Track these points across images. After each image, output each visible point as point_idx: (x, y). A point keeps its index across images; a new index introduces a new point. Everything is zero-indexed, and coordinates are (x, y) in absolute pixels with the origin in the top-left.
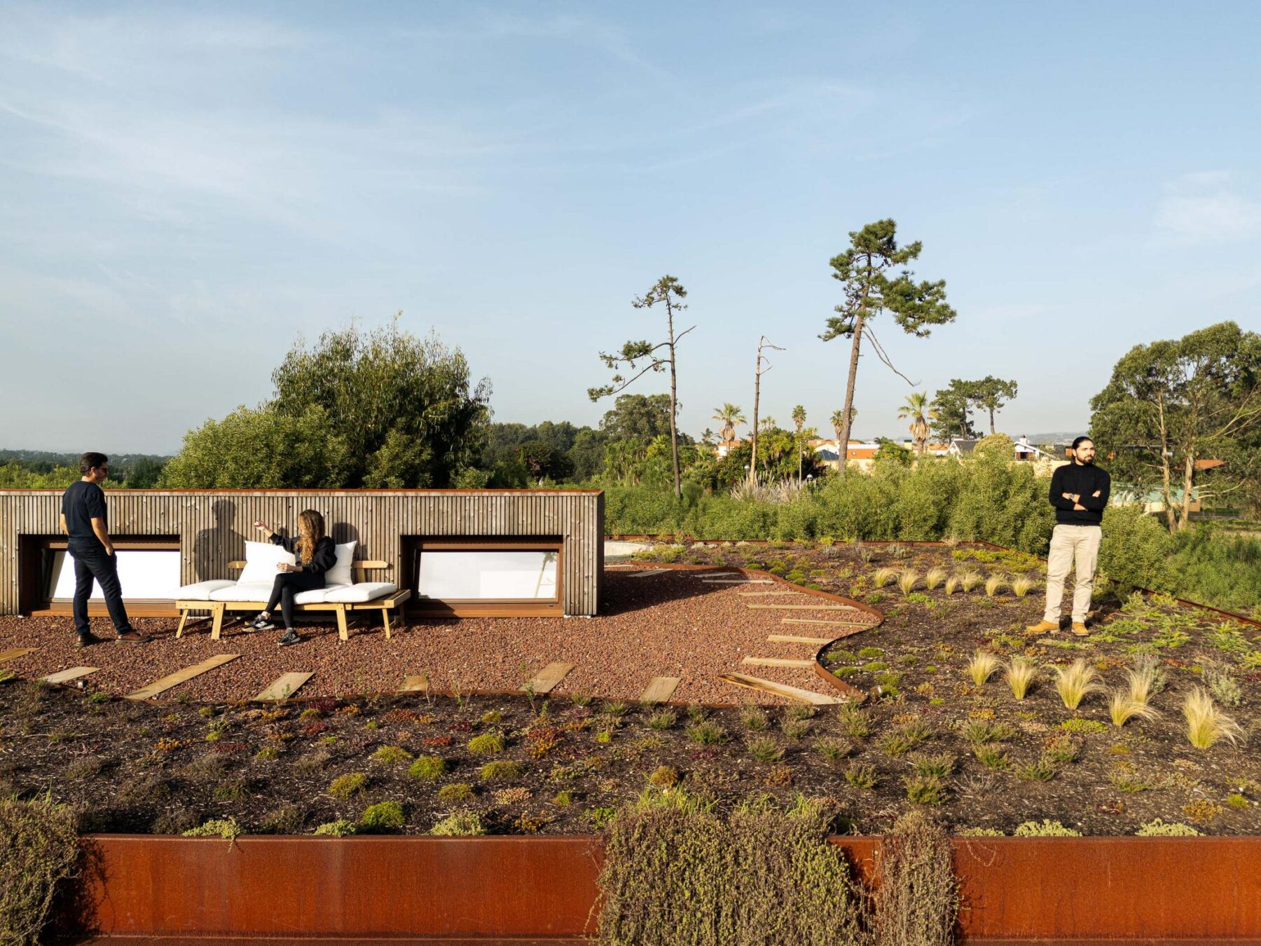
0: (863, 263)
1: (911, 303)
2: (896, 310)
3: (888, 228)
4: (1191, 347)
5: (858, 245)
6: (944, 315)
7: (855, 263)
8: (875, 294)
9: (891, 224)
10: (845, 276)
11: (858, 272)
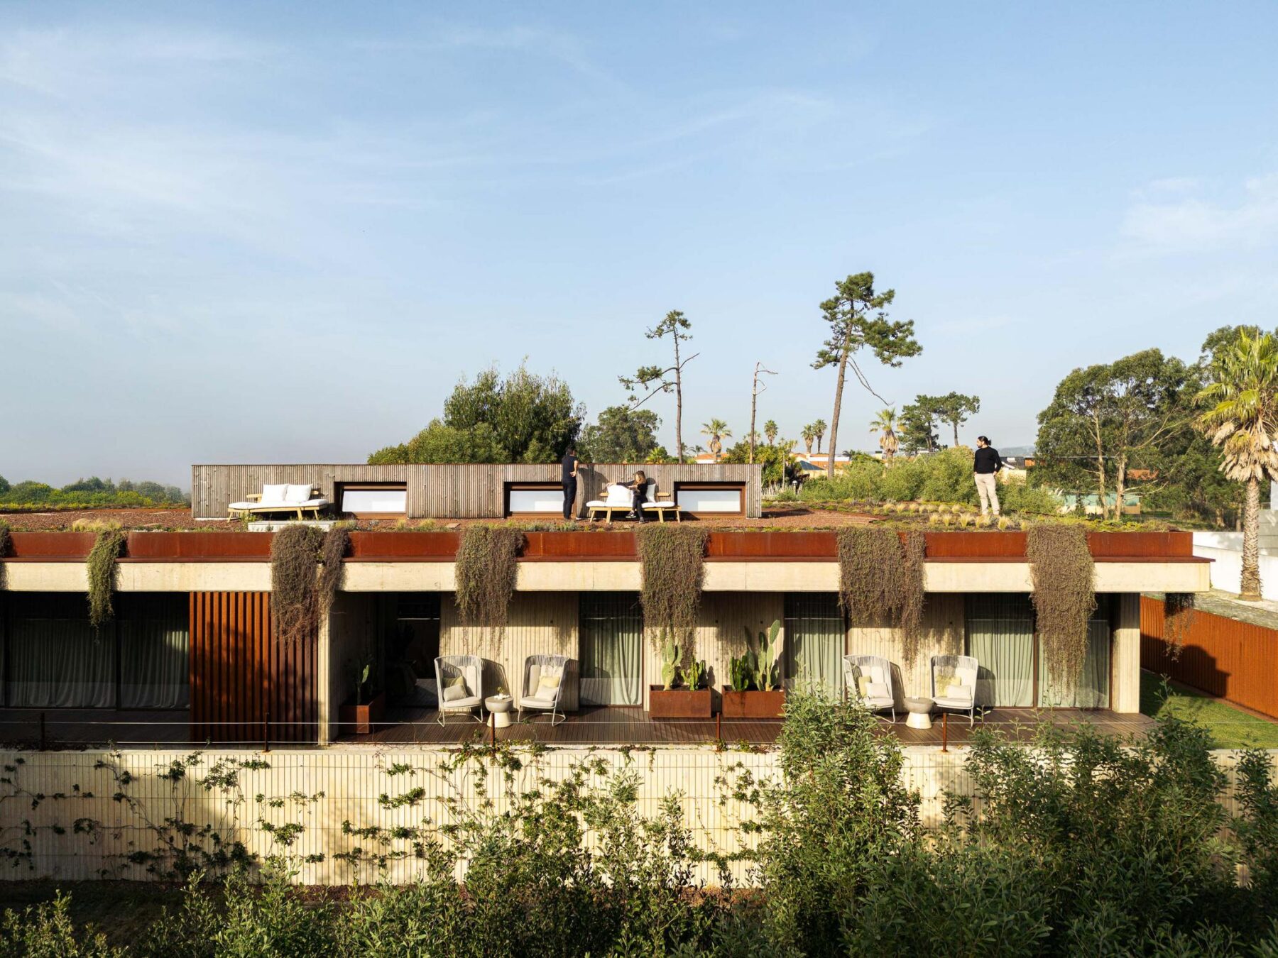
0: (847, 307)
1: (886, 340)
2: (875, 345)
3: (868, 279)
4: (1122, 370)
5: (843, 293)
6: (913, 349)
7: (841, 307)
8: (857, 332)
9: (870, 276)
10: (833, 317)
11: (844, 314)
